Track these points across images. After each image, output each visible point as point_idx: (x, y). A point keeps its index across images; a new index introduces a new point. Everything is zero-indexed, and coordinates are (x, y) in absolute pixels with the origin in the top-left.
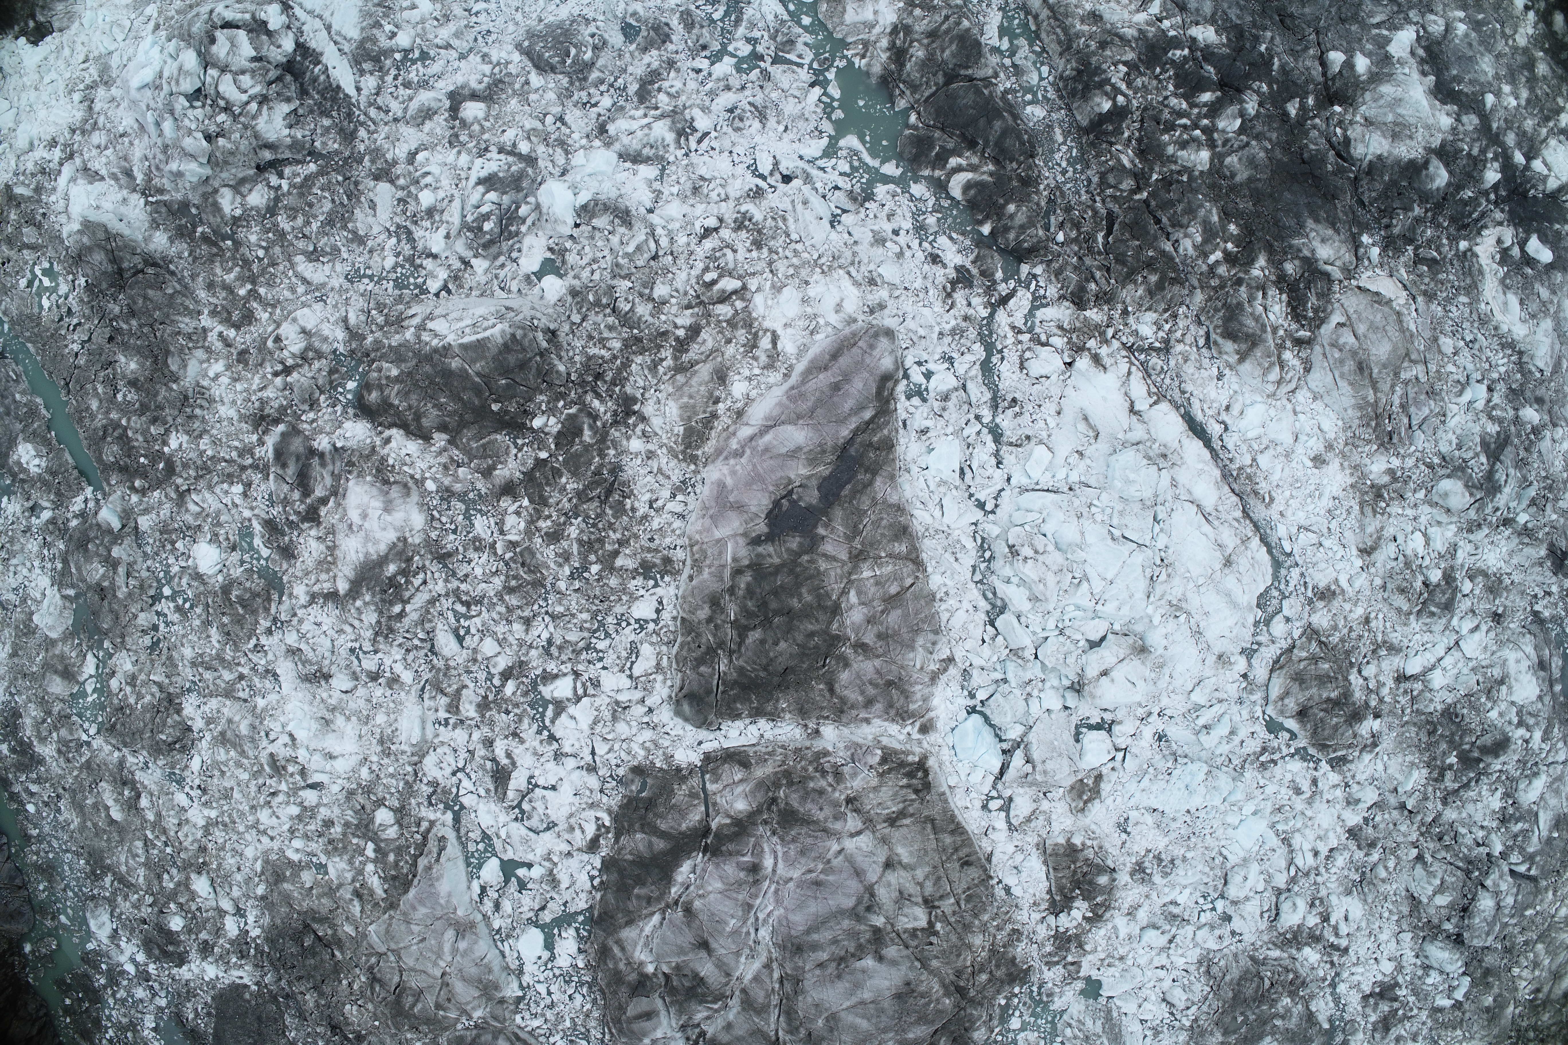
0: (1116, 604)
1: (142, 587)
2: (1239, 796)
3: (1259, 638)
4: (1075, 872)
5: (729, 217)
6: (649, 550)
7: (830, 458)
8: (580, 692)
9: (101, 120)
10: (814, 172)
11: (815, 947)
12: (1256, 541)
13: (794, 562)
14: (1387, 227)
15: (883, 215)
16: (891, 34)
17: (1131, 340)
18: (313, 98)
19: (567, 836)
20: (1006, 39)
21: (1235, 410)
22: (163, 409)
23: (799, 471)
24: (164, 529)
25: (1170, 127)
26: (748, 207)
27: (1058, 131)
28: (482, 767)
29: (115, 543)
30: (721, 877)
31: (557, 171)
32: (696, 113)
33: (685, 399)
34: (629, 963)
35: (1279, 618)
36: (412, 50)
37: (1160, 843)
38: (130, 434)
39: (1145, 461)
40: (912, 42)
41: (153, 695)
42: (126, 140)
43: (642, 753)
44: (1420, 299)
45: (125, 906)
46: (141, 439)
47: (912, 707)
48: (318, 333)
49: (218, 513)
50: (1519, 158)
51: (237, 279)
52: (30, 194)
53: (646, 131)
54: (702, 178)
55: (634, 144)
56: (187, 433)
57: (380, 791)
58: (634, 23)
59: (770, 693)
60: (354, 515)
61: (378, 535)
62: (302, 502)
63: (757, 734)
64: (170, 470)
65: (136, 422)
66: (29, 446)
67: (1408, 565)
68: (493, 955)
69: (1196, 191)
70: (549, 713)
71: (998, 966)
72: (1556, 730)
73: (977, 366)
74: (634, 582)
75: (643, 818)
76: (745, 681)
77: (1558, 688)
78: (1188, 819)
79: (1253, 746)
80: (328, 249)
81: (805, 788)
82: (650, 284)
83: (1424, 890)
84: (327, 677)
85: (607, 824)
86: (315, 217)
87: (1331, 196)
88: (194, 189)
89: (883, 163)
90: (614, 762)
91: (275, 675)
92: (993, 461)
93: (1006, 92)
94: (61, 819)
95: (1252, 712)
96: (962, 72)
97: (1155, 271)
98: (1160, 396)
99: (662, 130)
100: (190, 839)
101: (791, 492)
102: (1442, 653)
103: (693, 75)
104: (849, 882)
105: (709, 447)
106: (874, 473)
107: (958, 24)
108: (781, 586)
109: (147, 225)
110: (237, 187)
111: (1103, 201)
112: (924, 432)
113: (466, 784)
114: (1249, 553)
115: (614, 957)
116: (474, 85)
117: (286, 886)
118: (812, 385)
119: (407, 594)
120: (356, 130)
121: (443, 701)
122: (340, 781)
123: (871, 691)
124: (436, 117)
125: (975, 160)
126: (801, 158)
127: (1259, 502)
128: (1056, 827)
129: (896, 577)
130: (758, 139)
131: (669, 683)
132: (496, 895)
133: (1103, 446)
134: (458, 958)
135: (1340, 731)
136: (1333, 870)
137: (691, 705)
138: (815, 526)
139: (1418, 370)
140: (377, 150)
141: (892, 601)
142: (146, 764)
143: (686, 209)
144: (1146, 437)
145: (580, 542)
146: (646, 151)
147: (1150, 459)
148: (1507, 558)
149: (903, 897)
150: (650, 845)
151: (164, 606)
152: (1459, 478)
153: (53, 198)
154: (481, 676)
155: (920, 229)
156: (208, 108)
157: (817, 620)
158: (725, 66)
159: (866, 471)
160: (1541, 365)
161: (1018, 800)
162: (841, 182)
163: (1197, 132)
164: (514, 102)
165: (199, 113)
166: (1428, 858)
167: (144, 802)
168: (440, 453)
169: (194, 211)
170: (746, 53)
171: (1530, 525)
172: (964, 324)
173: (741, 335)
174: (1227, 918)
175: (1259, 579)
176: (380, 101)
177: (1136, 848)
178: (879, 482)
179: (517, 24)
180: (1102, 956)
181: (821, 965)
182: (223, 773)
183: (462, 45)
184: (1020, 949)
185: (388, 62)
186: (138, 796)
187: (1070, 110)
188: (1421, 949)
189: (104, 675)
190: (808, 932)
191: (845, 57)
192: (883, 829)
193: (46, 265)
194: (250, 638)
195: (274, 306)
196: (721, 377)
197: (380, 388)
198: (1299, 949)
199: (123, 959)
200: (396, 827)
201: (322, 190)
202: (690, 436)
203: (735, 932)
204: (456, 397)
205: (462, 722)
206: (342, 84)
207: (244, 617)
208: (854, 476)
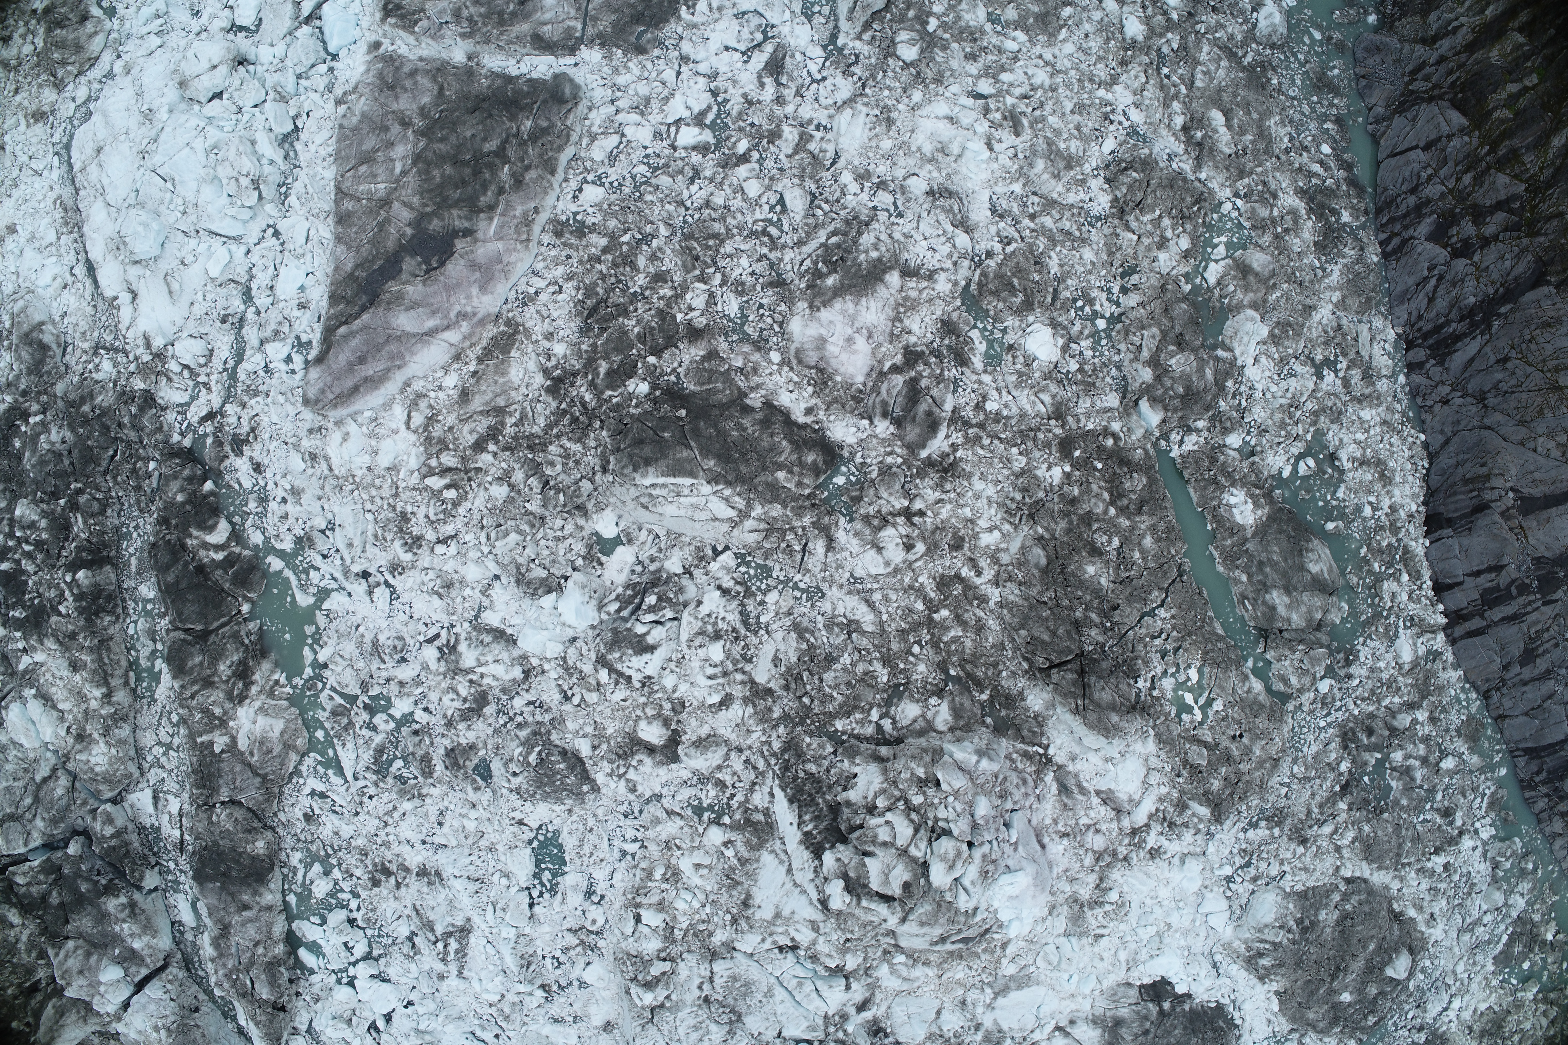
0: (188, 125)
1: (1127, 333)
3: (98, 86)
5: (424, 552)
6: (571, 246)
7: (385, 297)
8: (673, 130)
9: (1088, 860)
10: (338, 575)
12: (76, 168)
13: (439, 207)
15: (291, 520)
16: (246, 697)
17: (119, 359)
18: (825, 800)
20: (156, 670)
21: (60, 284)
22: (1061, 511)
23: (414, 290)
24: (1089, 387)
25: (39, 544)
26: (405, 558)
27: (133, 569)
28: (791, 78)
29: (1149, 385)
31: (580, 643)
33: (501, 380)
35: (79, 101)
36: (710, 822)
38: (1106, 496)
39: (128, 240)
40: (227, 681)
41: (1137, 219)
42: (1060, 827)
43: (630, 64)
45: (1236, 30)
46: (1094, 487)
48: (864, 542)
49: (1018, 385)
51: (948, 629)
52: (1191, 804)
53: (484, 660)
54: (440, 596)
55: (498, 650)
56: (1037, 480)
57: (905, 76)
58: (478, 779)
59: (494, 95)
60: (863, 346)
61: (839, 319)
62: (920, 374)
63: (522, 65)
64: (1067, 446)
65: (1097, 507)
66: (1239, 519)
69: (33, 480)
70: (710, 117)
73: (246, 360)
74: (596, 220)
75: (647, 7)
76: (513, 109)
80: (836, 629)
81: (490, 8)
82: (509, 500)
84: (930, 193)
85: (684, 8)
86: (845, 670)
88: (975, 739)
89: (281, 572)
90: (661, 62)
91: (993, 210)
92: (256, 272)
93: (163, 615)
94: (1290, 131)
95: (122, 26)
96: (190, 638)
97: (84, 415)
98: (112, 305)
99: (468, 657)
100: (1133, 73)
101: (427, 272)
103: (432, 707)
105: (491, 331)
106: (351, 276)
107: (183, 687)
108: (457, 188)
109: (1049, 723)
110: (929, 728)
111: (108, 489)
112: (302, 306)
113: (813, 67)
114: (83, 158)
116: (648, 761)
117: (1036, 9)
118: (381, 366)
119: (821, 253)
120: (784, 750)
121: (812, 146)
122: (947, 94)
124: (694, 738)
125: (202, 553)
126: (350, 595)
129: (358, 180)
130: (384, 624)
131: (587, 123)
133: (164, 266)
137: (563, 92)
138: (413, 236)
140: (762, 721)
141: (368, 159)
142: (1169, 160)
143: (463, 570)
144: (127, 268)
145: (634, 267)
146: (488, 639)
151: (1109, 309)
153: (1164, 790)
154: (769, 163)
155: (263, 500)
156: (931, 816)
157: (435, 152)
158: (401, 707)
159: (357, 278)
162: (318, 560)
163: (18, 534)
164: (610, 731)
165: (942, 814)
167: (1180, 121)
168: (758, 387)
169: (989, 720)
170: (379, 715)
172: (245, 399)
173: (437, 432)
175: (82, 135)
176: (753, 776)
178: (349, 266)
179: (595, 815)
182: (1078, 128)
183: (654, 809)
185: (738, 816)
186: (1185, 129)
189: (1197, 258)
191: (294, 687)
194: (1013, 253)
195: (911, 587)
196: (465, 395)
197: (801, 464)
200: (898, 39)
201: (832, 697)
202: (507, 345)
204: (722, 434)
205: (802, 125)
206: (785, 803)
207: (1014, 274)
208: (368, 276)
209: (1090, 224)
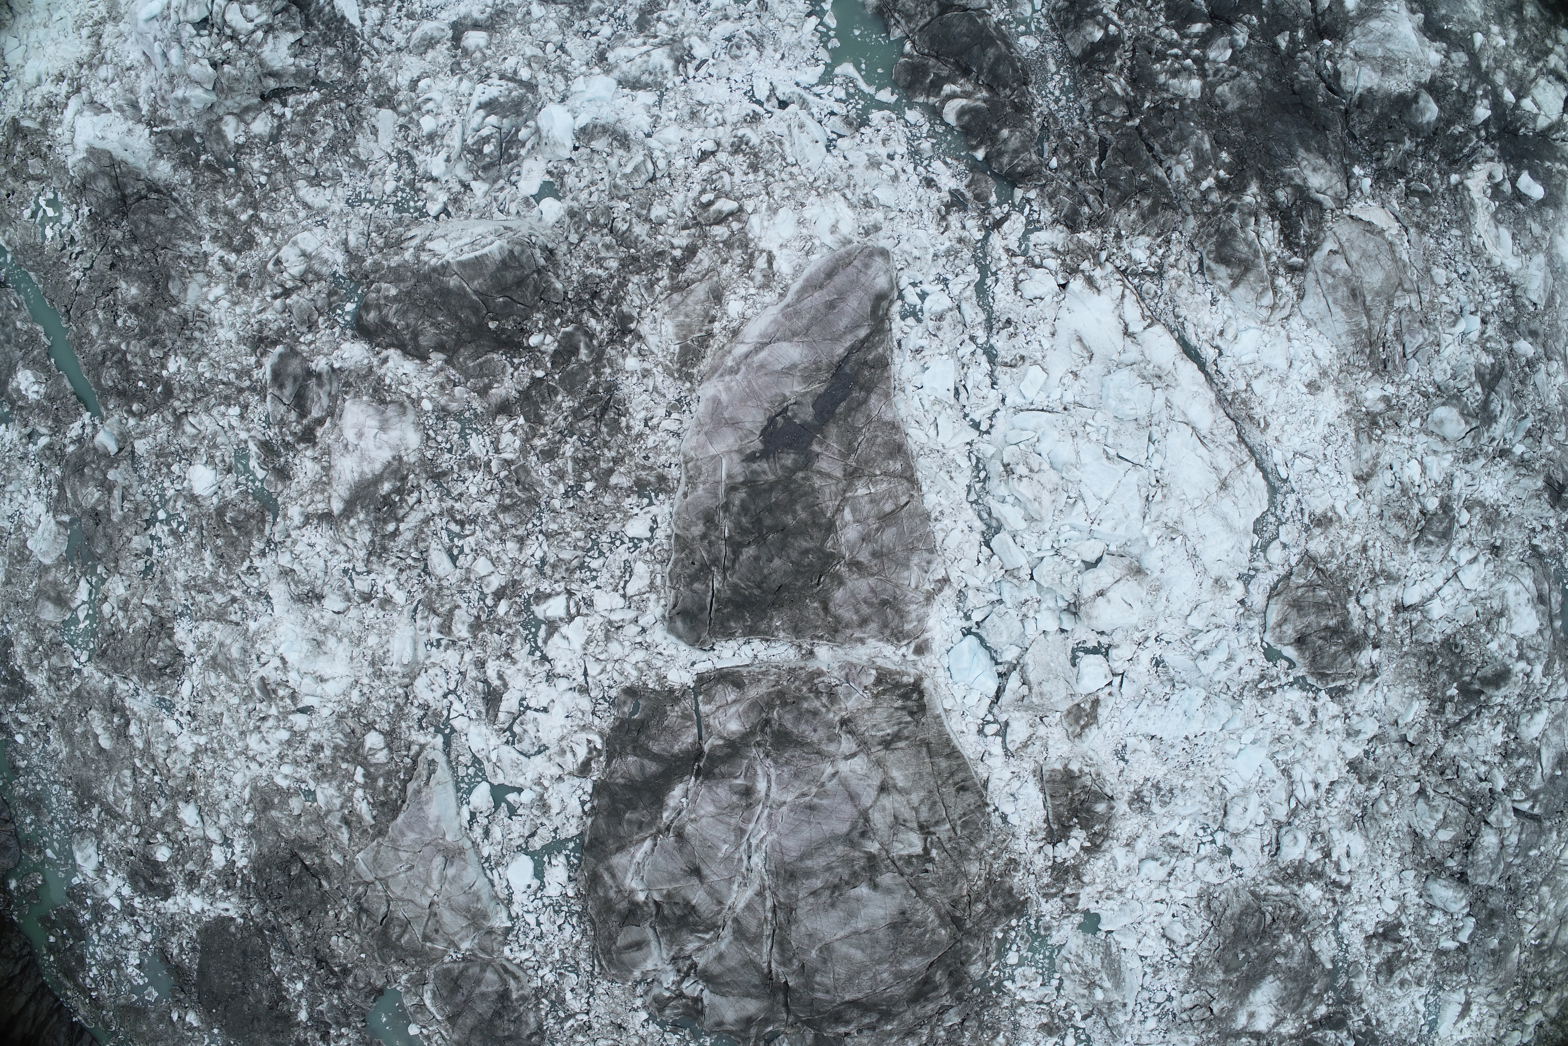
0: (1111, 523)
1: (136, 510)
2: (1237, 724)
3: (1256, 564)
4: (1072, 800)
5: (726, 141)
6: (644, 468)
7: (825, 376)
8: (573, 611)
9: (109, 54)
10: (810, 98)
11: (809, 874)
12: (1251, 466)
13: (789, 478)
14: (1379, 160)
15: (878, 139)
17: (1125, 263)
18: (318, 29)
19: (558, 759)
21: (1229, 335)
22: (162, 332)
23: (794, 388)
24: (161, 453)
25: (1162, 56)
26: (744, 131)
27: (1051, 61)
28: (474, 688)
29: (111, 467)
30: (713, 801)
31: (557, 97)
32: (695, 41)
33: (681, 318)
34: (620, 891)
35: (1275, 544)
37: (1159, 772)
38: (129, 357)
39: (1139, 380)
41: (145, 619)
42: (133, 73)
43: (635, 673)
44: (1412, 230)
45: (111, 838)
46: (139, 362)
47: (908, 627)
48: (318, 256)
49: (215, 435)
50: (1509, 96)
51: (239, 205)
52: (37, 127)
53: (645, 58)
54: (700, 103)
55: (633, 70)
56: (186, 355)
57: (370, 715)
59: (764, 611)
60: (350, 435)
61: (374, 454)
62: (298, 423)
63: (751, 654)
64: (168, 392)
65: (136, 346)
66: (29, 373)
67: (1404, 492)
68: (481, 883)
69: (1189, 119)
70: (542, 633)
71: (994, 896)
72: (1557, 666)
73: (972, 287)
74: (629, 501)
75: (635, 740)
76: (738, 599)
77: (1558, 624)
78: (1186, 746)
79: (1251, 674)
80: (330, 174)
81: (799, 709)
82: (648, 206)
83: (1427, 824)
84: (320, 597)
85: (599, 746)
86: (318, 143)
87: (1322, 127)
88: (198, 116)
89: (878, 89)
90: (606, 683)
91: (268, 598)
92: (988, 381)
93: (1000, 22)
94: (50, 748)
95: (1250, 639)
97: (1148, 195)
98: (1153, 320)
99: (661, 58)
100: (179, 766)
101: (786, 410)
102: (1441, 583)
103: (692, 5)
104: (843, 807)
105: (704, 365)
106: (869, 391)
108: (776, 503)
109: (151, 154)
110: (241, 115)
111: (1096, 128)
112: (919, 351)
113: (457, 706)
114: (1245, 477)
115: (604, 885)
116: (476, 15)
117: (274, 813)
118: (807, 303)
119: (401, 513)
120: (359, 59)
121: (436, 621)
122: (330, 705)
123: (866, 610)
124: (438, 46)
125: (969, 87)
126: (797, 84)
127: (1254, 428)
128: (1053, 753)
129: (891, 495)
130: (755, 66)
131: (662, 602)
132: (486, 821)
133: (1097, 366)
134: (447, 886)
135: (1339, 659)
136: (1334, 804)
137: (684, 622)
138: (810, 443)
139: (1411, 300)
140: (380, 78)
141: (887, 519)
142: (136, 690)
143: (683, 133)
144: (1141, 358)
145: (575, 460)
146: (645, 78)
147: (1144, 377)
148: (1504, 490)
149: (898, 823)
150: (642, 767)
151: (159, 530)
152: (1455, 406)
153: (59, 130)
154: (475, 596)
155: (915, 154)
156: (214, 36)
157: (811, 538)
159: (861, 389)
160: (1534, 298)
161: (1014, 725)
162: (836, 107)
163: (1189, 62)
164: (515, 31)
165: (206, 41)
166: (1430, 792)
167: (133, 729)
168: (436, 373)
169: (198, 139)
171: (1526, 456)
172: (958, 246)
173: (737, 255)
174: (1227, 852)
175: (1256, 503)
176: (383, 31)
177: (1134, 777)
178: (873, 399)
180: (1101, 888)
181: (814, 893)
182: (213, 698)
184: (1017, 880)
186: (128, 724)
187: (1063, 41)
188: (1424, 888)
189: (96, 601)
190: (801, 858)
192: (878, 751)
193: (51, 196)
194: (243, 561)
195: (275, 231)
196: (717, 296)
197: (379, 307)
198: (1300, 886)
199: (108, 893)
200: (385, 751)
201: (325, 117)
202: (685, 355)
203: (728, 859)
204: (453, 316)
205: (454, 643)
206: (347, 15)
207: (237, 538)
208: (849, 393)
209: (186, 607)
